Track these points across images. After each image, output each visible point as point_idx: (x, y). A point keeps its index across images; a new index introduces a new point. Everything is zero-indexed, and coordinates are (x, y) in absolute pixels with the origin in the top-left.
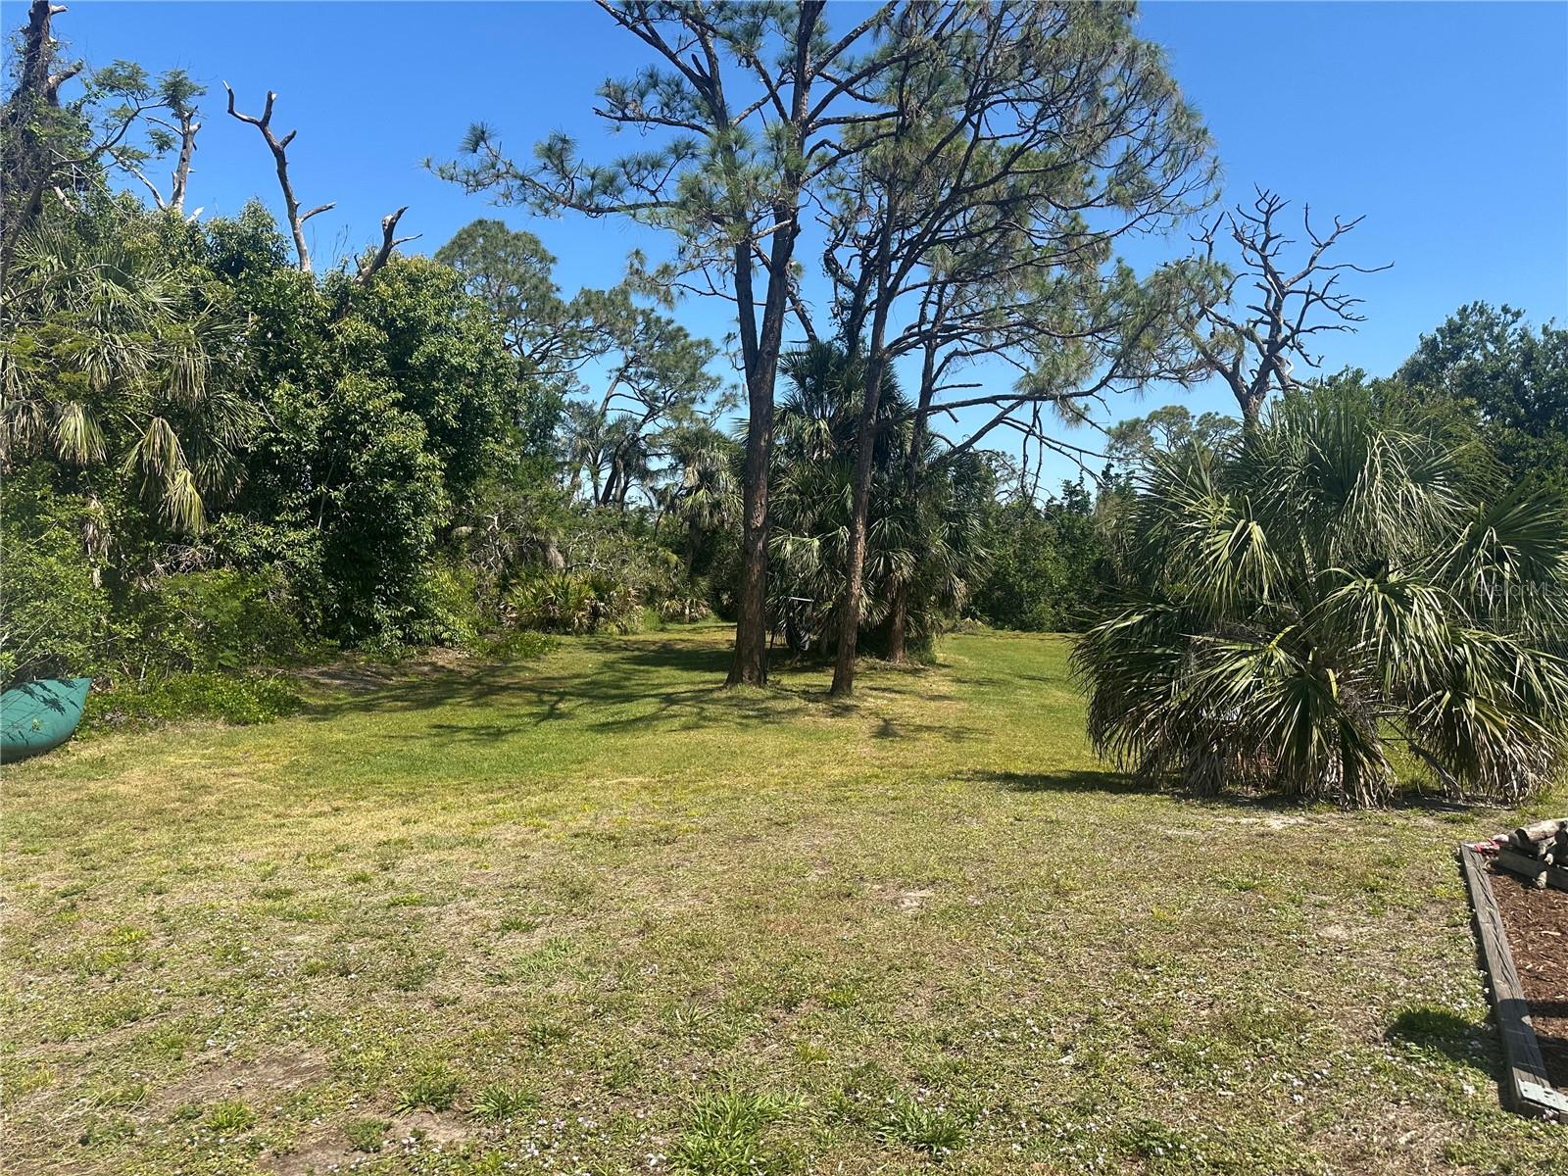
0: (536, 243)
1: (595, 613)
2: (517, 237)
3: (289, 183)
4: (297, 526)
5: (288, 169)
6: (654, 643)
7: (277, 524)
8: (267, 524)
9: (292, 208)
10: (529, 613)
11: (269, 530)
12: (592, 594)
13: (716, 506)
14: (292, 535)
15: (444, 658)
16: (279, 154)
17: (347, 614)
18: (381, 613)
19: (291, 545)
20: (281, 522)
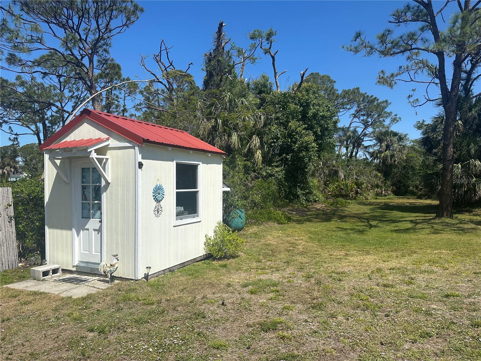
0: (329, 77)
1: (357, 193)
2: (323, 77)
3: (275, 66)
4: (277, 167)
5: (275, 62)
6: (381, 203)
7: (272, 166)
8: (269, 166)
9: (275, 73)
10: (335, 193)
11: (270, 168)
12: (355, 187)
13: (392, 156)
14: (277, 169)
15: (318, 206)
16: (273, 58)
17: (290, 192)
18: (299, 192)
19: (277, 172)
20: (273, 166)
